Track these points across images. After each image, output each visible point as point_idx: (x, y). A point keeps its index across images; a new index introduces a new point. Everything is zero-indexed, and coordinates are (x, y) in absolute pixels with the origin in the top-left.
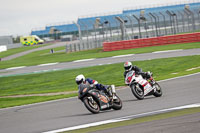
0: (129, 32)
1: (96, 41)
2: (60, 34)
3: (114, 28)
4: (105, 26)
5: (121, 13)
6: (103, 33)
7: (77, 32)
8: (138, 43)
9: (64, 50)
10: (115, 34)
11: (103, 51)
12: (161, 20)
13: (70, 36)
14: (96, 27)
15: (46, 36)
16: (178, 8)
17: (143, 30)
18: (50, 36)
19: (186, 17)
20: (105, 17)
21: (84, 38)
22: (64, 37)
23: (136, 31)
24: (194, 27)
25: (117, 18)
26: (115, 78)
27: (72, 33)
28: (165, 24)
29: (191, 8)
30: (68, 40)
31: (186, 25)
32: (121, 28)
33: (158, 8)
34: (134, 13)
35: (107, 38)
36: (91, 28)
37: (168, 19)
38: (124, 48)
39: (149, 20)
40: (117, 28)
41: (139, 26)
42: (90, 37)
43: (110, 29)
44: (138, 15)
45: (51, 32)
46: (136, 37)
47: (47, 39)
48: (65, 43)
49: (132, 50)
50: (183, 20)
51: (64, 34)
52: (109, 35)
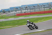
0: (23, 11)
1: (14, 13)
2: (5, 12)
3: (19, 10)
4: (17, 9)
7: (10, 11)
9: (6, 16)
10: (19, 12)
11: (16, 16)
12: (31, 8)
13: (8, 12)
14: (15, 10)
15: (1, 12)
17: (27, 11)
18: (2, 12)
19: (38, 7)
20: (17, 7)
21: (11, 13)
23: (25, 11)
24: (40, 10)
25: (20, 7)
26: (19, 23)
27: (8, 11)
28: (32, 9)
29: (39, 5)
30: (7, 13)
31: (38, 9)
32: (21, 10)
34: (24, 6)
36: (13, 10)
37: (33, 8)
38: (22, 15)
39: (28, 8)
40: (20, 10)
41: (26, 9)
42: (13, 12)
43: (18, 10)
44: (25, 7)
45: (3, 11)
46: (25, 12)
47: (2, 13)
49: (24, 16)
50: (37, 8)
52: (18, 12)
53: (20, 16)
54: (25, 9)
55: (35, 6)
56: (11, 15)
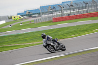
0: (65, 12)
1: (49, 17)
2: (31, 14)
3: (57, 11)
4: (53, 10)
5: (61, 3)
6: (52, 13)
7: (40, 13)
8: (70, 18)
9: (34, 22)
11: (53, 22)
12: (81, 6)
13: (37, 15)
14: (49, 10)
15: (24, 15)
17: (72, 11)
18: (26, 15)
19: (93, 4)
20: (53, 6)
21: (43, 16)
22: (34, 15)
23: (69, 12)
24: (97, 9)
25: (59, 6)
27: (37, 14)
28: (83, 8)
30: (35, 17)
31: (93, 8)
32: (61, 10)
35: (54, 16)
37: (84, 5)
38: (63, 20)
39: (75, 6)
40: (59, 11)
41: (70, 9)
43: (56, 11)
44: (69, 4)
45: (27, 13)
46: (69, 15)
47: (25, 17)
48: (34, 19)
49: (67, 21)
50: (91, 6)
51: (33, 14)
52: (55, 14)
54: (68, 9)
55: (87, 1)
56: (42, 20)
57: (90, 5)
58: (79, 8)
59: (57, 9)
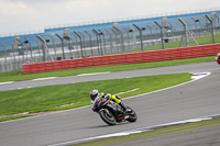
0: (51, 52)
1: (15, 62)
3: (34, 49)
4: (25, 46)
5: (43, 31)
6: (22, 54)
8: (62, 65)
10: (36, 54)
11: (23, 73)
12: (87, 39)
14: (15, 47)
16: (105, 27)
17: (67, 51)
19: (114, 36)
20: (25, 37)
21: (2, 59)
23: (59, 52)
24: (123, 47)
25: (38, 37)
26: (35, 104)
28: (91, 44)
29: (120, 27)
31: (115, 45)
32: (43, 48)
33: (84, 26)
34: (57, 32)
35: (27, 59)
36: (10, 48)
37: (94, 38)
38: (46, 71)
39: (74, 39)
40: (37, 48)
41: (63, 46)
42: (8, 58)
43: (30, 49)
46: (59, 59)
49: (54, 72)
50: (110, 40)
52: (29, 56)
53: (38, 72)
54: (58, 46)
55: (102, 29)
57: (107, 37)
58: (82, 44)
59: (33, 45)
